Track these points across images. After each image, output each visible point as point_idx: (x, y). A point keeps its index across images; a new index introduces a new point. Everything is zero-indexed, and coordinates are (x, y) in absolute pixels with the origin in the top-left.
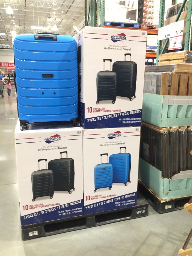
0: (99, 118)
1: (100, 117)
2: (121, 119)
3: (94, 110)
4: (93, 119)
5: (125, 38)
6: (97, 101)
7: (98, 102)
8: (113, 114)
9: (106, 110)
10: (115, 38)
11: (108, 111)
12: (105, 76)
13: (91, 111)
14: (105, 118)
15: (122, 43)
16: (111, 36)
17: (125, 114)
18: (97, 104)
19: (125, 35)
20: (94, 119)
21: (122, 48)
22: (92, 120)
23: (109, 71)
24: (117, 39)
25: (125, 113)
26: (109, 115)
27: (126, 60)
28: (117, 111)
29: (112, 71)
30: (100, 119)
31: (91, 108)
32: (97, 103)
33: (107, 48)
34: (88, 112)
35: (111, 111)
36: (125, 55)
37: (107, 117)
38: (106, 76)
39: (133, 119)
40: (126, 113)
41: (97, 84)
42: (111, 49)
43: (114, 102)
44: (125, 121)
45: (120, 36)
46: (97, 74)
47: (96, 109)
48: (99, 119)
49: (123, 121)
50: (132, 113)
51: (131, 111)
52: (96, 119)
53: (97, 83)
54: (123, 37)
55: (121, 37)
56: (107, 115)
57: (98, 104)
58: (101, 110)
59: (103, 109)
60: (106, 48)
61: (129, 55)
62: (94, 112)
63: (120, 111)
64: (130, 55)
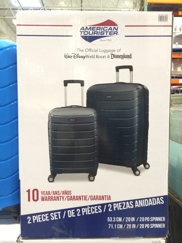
0: (57, 214)
1: (59, 213)
2: (113, 219)
3: (43, 196)
4: (41, 217)
5: (115, 30)
6: (50, 174)
7: (52, 177)
8: (90, 206)
9: (72, 195)
10: (91, 33)
11: (79, 198)
12: (69, 119)
13: (36, 198)
14: (71, 214)
15: (109, 42)
16: (81, 29)
17: (121, 207)
18: (50, 182)
19: (115, 24)
20: (44, 218)
21: (109, 53)
22: (39, 218)
23: (78, 107)
24: (96, 35)
25: (122, 205)
26: (80, 208)
27: (120, 81)
28: (102, 198)
29: (85, 105)
30: (58, 217)
31: (35, 192)
32: (51, 179)
33: (73, 55)
34: (29, 200)
35: (85, 198)
36: (118, 69)
37: (76, 213)
38: (71, 118)
39: (142, 219)
40: (124, 203)
41: (49, 136)
42: (82, 57)
43: (92, 178)
44: (123, 223)
45: (103, 27)
46: (50, 114)
47: (48, 193)
48: (55, 216)
49: (117, 223)
50: (141, 204)
51: (138, 200)
52: (49, 216)
53: (50, 133)
54: (110, 29)
55: (105, 29)
56: (76, 209)
57: (53, 181)
58: (61, 195)
59: (65, 192)
60: (70, 55)
61: (128, 70)
62: (43, 199)
63: (109, 198)
64: (131, 68)
